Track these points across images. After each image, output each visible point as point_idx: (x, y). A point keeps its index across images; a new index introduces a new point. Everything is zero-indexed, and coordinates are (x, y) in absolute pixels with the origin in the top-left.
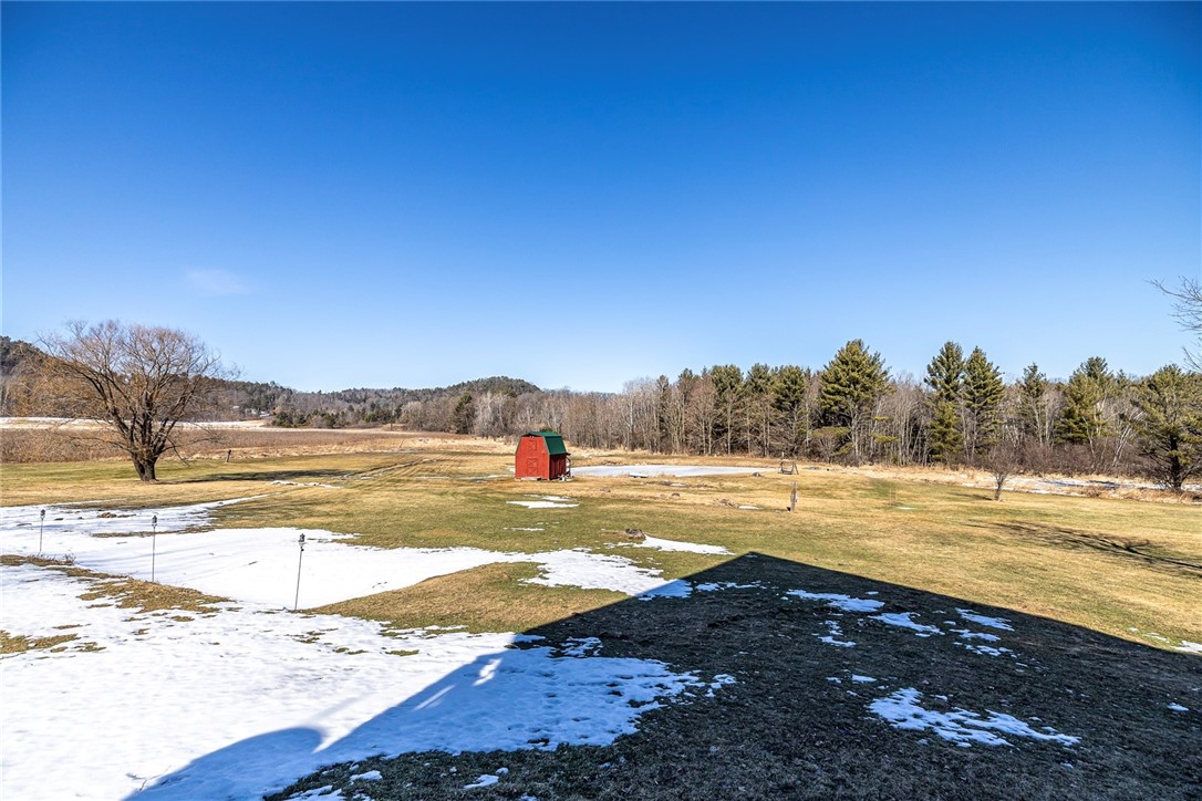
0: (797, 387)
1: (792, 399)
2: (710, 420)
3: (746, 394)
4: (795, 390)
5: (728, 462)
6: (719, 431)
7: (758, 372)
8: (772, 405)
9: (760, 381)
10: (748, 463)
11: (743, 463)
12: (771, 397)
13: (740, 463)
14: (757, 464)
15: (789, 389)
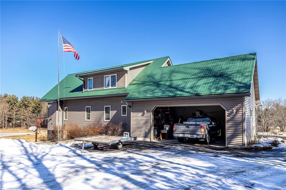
0: (40, 106)
1: (38, 110)
2: (7, 117)
3: (21, 107)
4: (39, 107)
5: (14, 131)
6: (10, 120)
7: (25, 99)
8: (32, 112)
9: (26, 102)
10: (22, 131)
11: (20, 131)
12: (31, 109)
13: (19, 131)
14: (25, 131)
15: (37, 107)
